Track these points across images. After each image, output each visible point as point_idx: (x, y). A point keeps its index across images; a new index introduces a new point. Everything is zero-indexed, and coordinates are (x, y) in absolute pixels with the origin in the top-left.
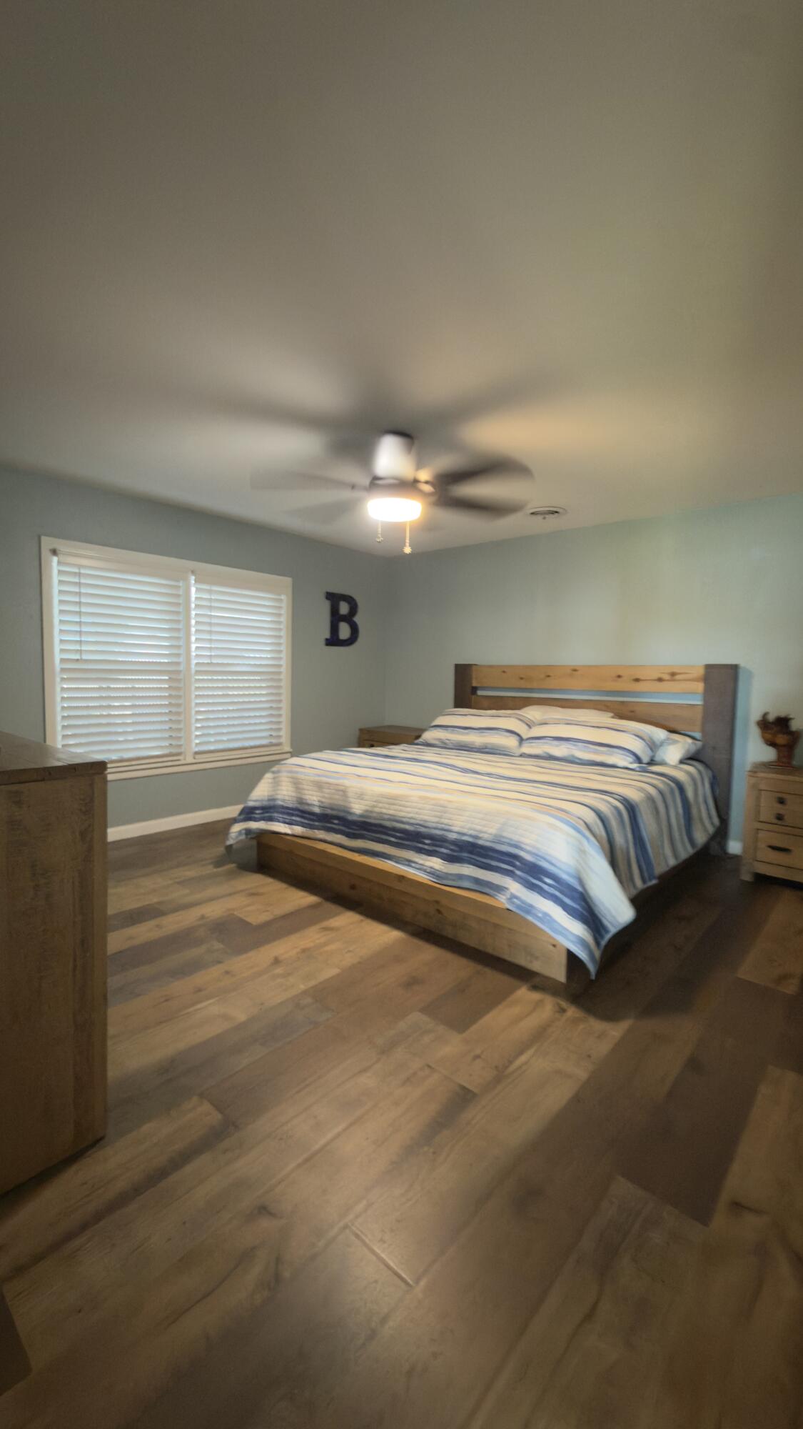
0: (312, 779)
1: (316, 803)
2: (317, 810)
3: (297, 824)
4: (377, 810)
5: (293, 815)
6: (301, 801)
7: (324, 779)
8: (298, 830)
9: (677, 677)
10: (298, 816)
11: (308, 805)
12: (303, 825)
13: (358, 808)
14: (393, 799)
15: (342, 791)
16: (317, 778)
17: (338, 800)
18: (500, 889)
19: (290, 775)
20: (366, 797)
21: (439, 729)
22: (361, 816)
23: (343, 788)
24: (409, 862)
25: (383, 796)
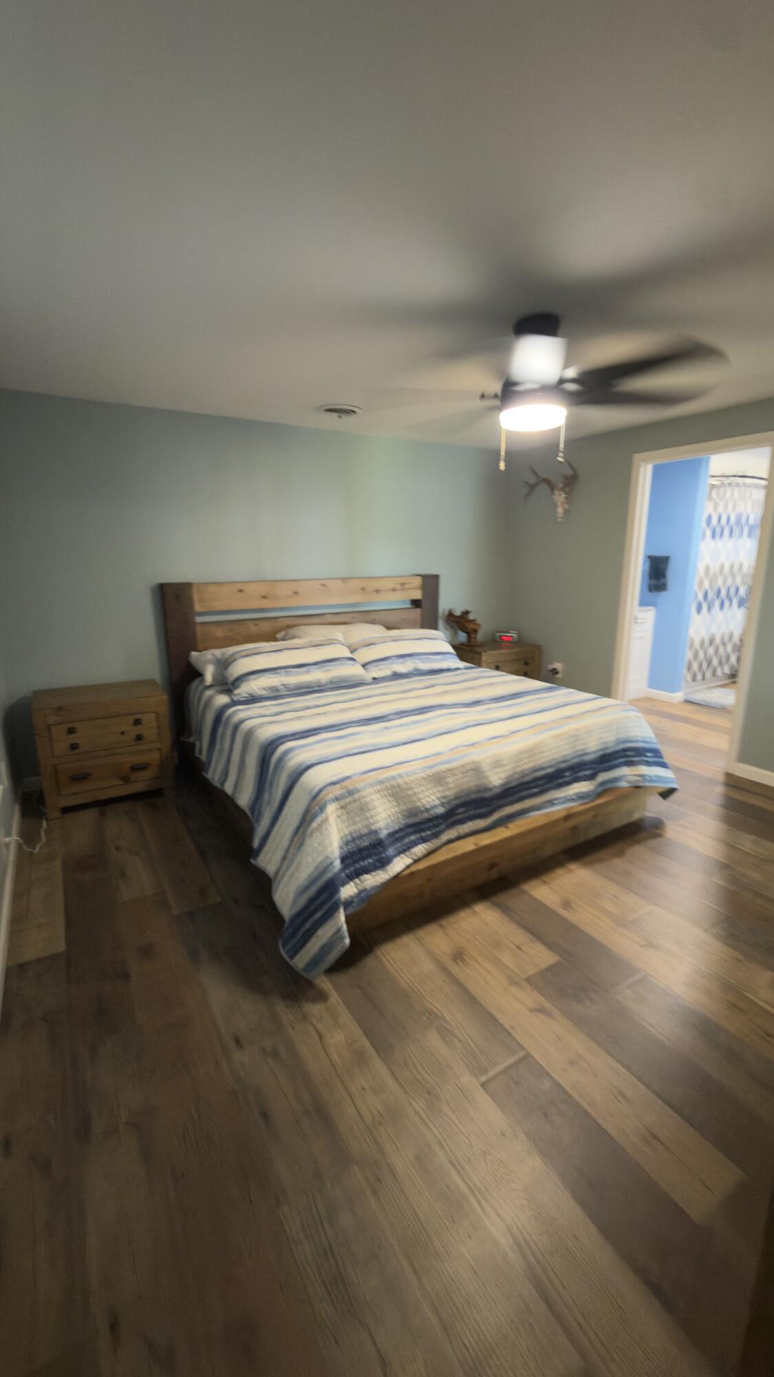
0: (423, 775)
1: (437, 802)
2: (441, 810)
3: (415, 844)
4: (519, 769)
5: (403, 837)
6: (412, 812)
7: (443, 767)
8: (420, 850)
9: (406, 586)
10: (412, 834)
11: (427, 810)
12: (424, 840)
13: (496, 779)
14: (531, 751)
15: (472, 769)
16: (430, 772)
17: (468, 783)
18: (616, 780)
19: (382, 786)
20: (505, 762)
21: (267, 675)
22: (502, 785)
23: (472, 766)
24: (551, 803)
25: (521, 753)
